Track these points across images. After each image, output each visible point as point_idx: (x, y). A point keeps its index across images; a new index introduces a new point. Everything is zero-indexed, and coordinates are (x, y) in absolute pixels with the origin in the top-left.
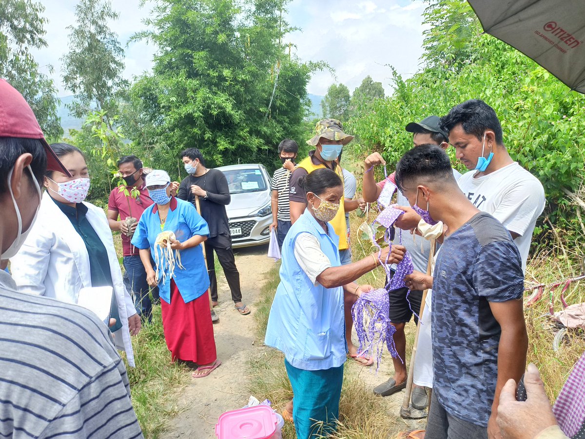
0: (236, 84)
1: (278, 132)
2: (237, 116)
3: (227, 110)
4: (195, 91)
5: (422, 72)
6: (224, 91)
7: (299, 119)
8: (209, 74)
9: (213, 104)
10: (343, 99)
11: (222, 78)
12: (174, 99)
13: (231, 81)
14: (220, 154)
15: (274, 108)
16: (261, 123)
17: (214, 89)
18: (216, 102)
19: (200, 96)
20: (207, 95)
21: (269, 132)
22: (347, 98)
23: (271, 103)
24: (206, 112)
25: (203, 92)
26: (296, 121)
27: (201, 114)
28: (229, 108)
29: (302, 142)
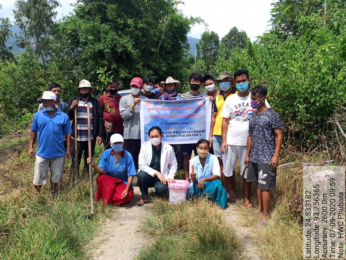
0: (136, 30)
1: (164, 67)
2: (135, 53)
3: (129, 49)
4: (106, 33)
5: (268, 32)
6: (126, 35)
7: (179, 58)
8: (117, 22)
9: (118, 44)
10: (213, 43)
11: (126, 25)
12: (90, 37)
13: (133, 28)
14: (121, 80)
15: (162, 48)
16: (152, 60)
17: (120, 32)
18: (121, 42)
19: (109, 37)
20: (115, 37)
21: (157, 67)
22: (217, 42)
23: (159, 45)
24: (113, 50)
25: (112, 34)
26: (178, 59)
27: (110, 51)
28: (130, 47)
29: (180, 75)
